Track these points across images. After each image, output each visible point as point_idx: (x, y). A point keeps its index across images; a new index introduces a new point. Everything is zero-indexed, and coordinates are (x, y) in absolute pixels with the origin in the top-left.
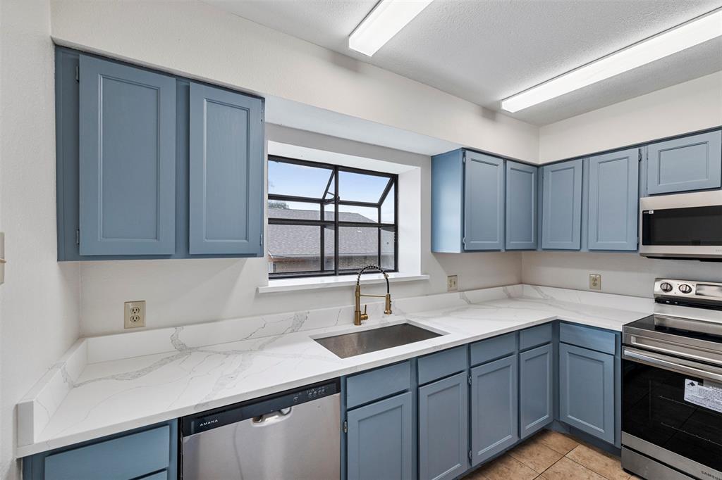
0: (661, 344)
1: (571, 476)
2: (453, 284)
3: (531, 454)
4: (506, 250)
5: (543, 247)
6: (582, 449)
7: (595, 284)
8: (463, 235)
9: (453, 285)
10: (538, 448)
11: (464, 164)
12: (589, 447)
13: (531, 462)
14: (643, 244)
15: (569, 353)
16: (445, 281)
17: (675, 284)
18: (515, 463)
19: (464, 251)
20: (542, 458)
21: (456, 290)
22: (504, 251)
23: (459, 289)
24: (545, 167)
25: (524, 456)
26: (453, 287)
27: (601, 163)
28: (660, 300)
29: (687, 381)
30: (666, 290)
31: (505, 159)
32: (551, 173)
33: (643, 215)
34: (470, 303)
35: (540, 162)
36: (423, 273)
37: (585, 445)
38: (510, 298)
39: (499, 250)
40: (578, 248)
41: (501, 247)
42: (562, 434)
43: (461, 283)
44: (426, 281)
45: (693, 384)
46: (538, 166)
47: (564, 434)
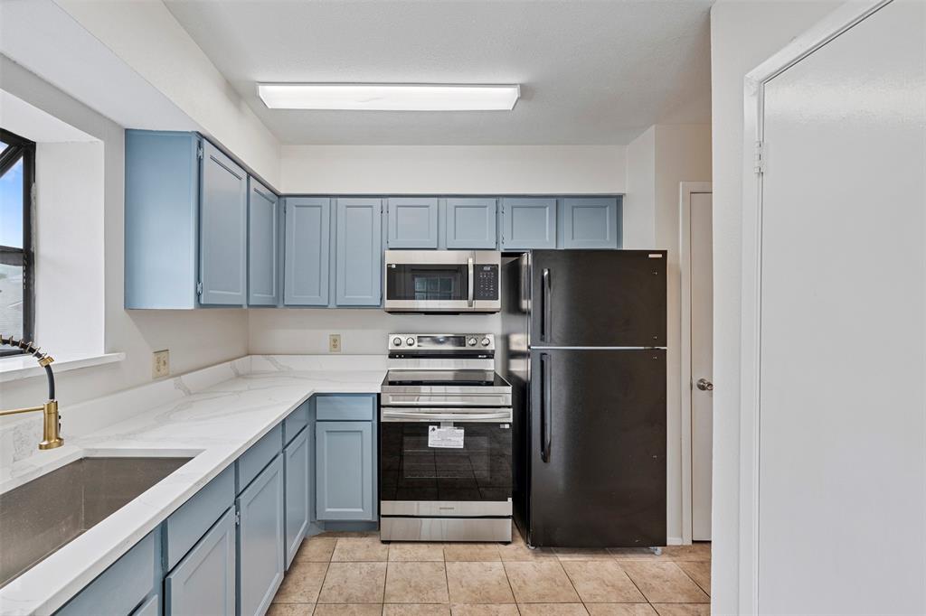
0: (401, 398)
1: (345, 582)
2: (162, 364)
3: (297, 584)
4: (248, 305)
5: (286, 303)
6: (343, 543)
7: (335, 346)
8: (198, 279)
9: (162, 367)
10: (302, 570)
11: (200, 160)
12: (347, 536)
13: (301, 595)
14: (388, 299)
15: (327, 432)
16: (149, 361)
17: (403, 338)
18: (283, 610)
19: (199, 304)
20: (309, 580)
21: (168, 376)
22: (245, 307)
23: (171, 373)
24: (288, 199)
25: (290, 592)
26: (163, 371)
27: (348, 207)
28: (393, 355)
29: (431, 428)
30: (397, 345)
31: (250, 175)
32: (295, 208)
33: (388, 268)
34: (189, 393)
35: (282, 191)
36: (109, 349)
37: (342, 536)
38: (239, 376)
39: (241, 306)
40: (326, 304)
41: (243, 302)
42: (316, 536)
43: (176, 363)
44: (114, 366)
45: (434, 429)
46: (279, 196)
47: (320, 535)
